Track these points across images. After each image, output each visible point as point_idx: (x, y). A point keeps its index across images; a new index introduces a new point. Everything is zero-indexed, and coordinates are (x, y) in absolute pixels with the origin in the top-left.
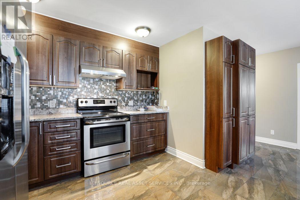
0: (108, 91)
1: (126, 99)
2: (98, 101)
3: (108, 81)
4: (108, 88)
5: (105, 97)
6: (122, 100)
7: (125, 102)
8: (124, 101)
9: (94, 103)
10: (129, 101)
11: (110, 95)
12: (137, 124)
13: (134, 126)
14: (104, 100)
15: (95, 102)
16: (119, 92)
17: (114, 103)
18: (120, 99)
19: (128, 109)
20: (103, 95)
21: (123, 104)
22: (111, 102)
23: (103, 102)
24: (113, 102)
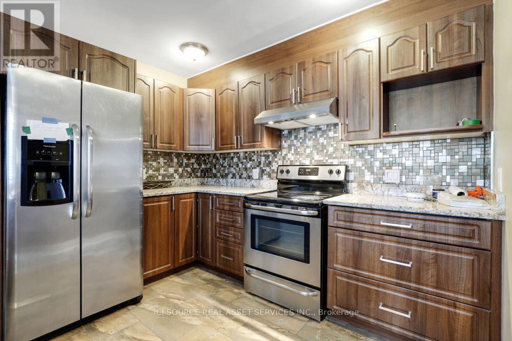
0: (331, 149)
1: (377, 164)
2: (307, 170)
3: (332, 128)
4: (332, 143)
5: (324, 161)
6: (363, 168)
7: (372, 173)
8: (371, 168)
9: (299, 174)
10: (386, 171)
11: (336, 158)
12: (349, 231)
13: (339, 235)
14: (318, 169)
15: (302, 171)
16: (357, 149)
17: (337, 175)
18: (359, 164)
19: (379, 191)
20: (322, 159)
21: (368, 177)
22: (331, 172)
23: (315, 172)
24: (334, 172)
